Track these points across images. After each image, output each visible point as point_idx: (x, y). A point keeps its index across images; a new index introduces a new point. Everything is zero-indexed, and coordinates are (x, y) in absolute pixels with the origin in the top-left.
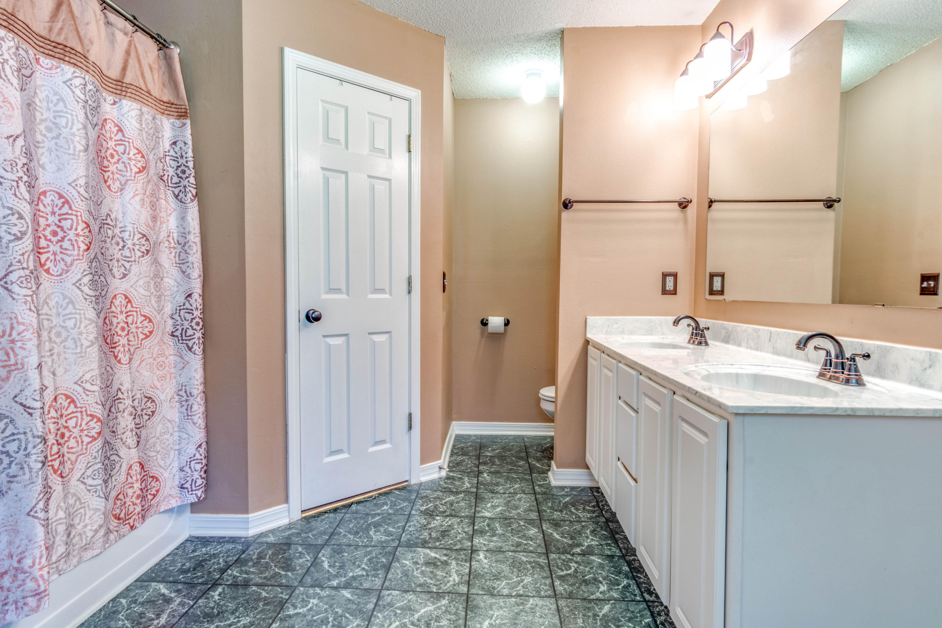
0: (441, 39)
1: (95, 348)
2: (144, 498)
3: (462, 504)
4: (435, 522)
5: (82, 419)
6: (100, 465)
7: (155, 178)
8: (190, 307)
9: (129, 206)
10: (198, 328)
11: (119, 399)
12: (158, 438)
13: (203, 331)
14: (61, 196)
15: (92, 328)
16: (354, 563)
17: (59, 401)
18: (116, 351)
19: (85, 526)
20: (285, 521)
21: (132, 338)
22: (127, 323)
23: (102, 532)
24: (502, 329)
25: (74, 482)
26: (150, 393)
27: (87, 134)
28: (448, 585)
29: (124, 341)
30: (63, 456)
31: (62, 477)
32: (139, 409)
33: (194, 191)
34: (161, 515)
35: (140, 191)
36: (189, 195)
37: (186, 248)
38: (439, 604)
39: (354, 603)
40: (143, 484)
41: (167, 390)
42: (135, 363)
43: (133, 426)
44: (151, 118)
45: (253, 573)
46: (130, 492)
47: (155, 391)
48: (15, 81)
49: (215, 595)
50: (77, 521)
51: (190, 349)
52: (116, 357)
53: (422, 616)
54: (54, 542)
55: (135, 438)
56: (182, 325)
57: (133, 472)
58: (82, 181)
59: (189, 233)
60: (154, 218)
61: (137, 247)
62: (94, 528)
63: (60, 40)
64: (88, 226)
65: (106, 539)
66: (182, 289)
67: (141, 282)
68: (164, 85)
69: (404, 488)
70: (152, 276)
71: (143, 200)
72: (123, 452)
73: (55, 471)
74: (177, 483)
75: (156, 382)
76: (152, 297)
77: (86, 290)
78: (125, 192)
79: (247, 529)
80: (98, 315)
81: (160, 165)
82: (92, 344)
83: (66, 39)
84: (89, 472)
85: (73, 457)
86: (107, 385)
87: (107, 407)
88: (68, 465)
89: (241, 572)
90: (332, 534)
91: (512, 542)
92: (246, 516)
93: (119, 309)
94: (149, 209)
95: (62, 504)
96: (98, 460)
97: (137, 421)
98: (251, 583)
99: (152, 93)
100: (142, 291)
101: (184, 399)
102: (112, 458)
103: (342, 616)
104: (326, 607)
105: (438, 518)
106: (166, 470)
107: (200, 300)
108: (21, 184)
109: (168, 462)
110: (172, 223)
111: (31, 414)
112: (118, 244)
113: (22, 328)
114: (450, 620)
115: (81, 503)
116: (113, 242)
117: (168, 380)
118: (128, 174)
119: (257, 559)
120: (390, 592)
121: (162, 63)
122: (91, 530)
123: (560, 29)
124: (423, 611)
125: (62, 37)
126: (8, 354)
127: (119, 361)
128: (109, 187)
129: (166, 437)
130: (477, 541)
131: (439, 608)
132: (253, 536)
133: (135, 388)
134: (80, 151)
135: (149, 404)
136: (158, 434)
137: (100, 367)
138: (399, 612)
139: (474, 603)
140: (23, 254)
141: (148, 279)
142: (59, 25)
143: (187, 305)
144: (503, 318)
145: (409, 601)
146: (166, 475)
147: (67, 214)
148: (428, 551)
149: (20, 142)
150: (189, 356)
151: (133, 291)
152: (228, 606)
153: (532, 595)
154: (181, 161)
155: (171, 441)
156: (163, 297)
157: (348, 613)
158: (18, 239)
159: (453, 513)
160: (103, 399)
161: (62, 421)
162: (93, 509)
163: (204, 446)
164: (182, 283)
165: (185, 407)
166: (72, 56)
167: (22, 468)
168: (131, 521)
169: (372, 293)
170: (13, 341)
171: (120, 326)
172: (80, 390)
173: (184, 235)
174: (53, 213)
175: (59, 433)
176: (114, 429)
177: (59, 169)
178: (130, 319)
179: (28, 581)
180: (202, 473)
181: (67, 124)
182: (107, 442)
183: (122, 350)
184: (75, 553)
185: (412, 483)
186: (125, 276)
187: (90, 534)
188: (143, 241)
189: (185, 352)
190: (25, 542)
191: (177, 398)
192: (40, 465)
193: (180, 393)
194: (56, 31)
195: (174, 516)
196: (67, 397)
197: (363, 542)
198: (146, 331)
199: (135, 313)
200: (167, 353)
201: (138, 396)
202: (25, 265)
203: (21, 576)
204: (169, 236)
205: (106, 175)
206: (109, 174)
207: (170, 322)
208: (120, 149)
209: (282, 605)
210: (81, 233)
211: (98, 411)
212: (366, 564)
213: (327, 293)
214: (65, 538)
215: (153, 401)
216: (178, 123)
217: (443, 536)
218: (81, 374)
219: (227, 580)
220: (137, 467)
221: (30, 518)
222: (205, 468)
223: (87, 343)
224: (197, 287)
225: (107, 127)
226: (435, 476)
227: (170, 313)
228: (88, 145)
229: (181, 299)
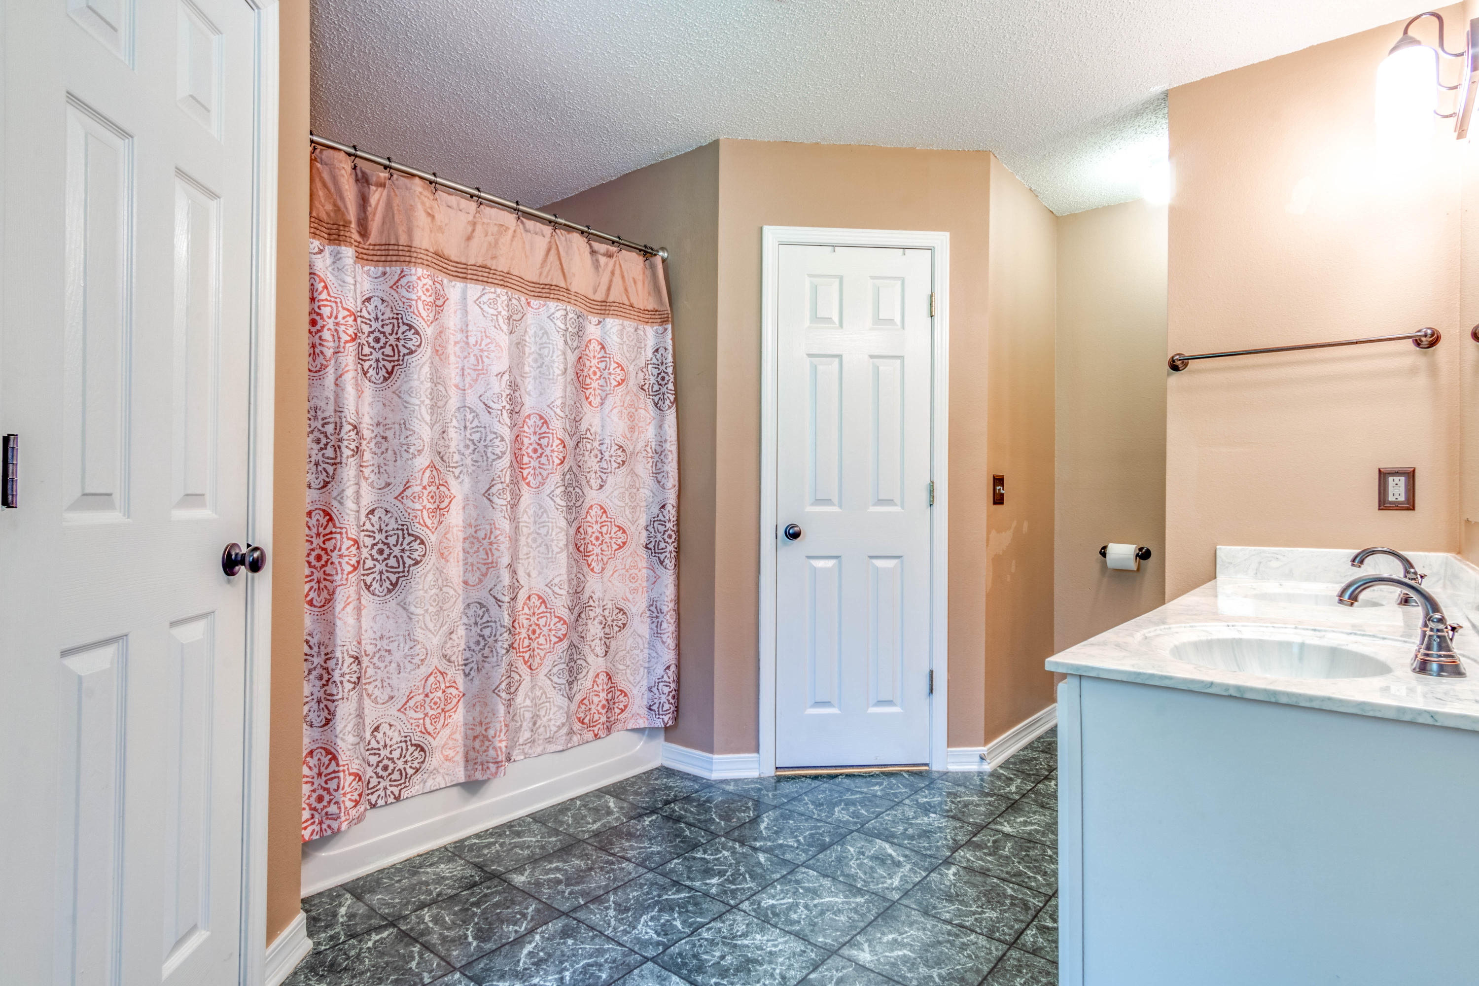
0: (982, 156)
1: (564, 555)
2: (609, 709)
3: (982, 809)
4: (926, 819)
5: (551, 619)
6: (564, 666)
7: (635, 389)
8: (663, 519)
9: (608, 419)
10: (670, 541)
11: (590, 606)
12: (628, 652)
13: (675, 544)
14: (541, 418)
15: (562, 536)
16: (792, 833)
17: (533, 600)
18: (590, 559)
19: (550, 720)
20: (754, 774)
21: (604, 547)
22: (601, 533)
23: (564, 730)
24: (1132, 565)
25: (541, 677)
26: (622, 605)
27: (566, 359)
28: (880, 886)
29: (597, 550)
30: (534, 650)
31: (531, 669)
32: (609, 619)
33: (672, 398)
34: (629, 733)
35: (619, 404)
36: (668, 402)
37: (662, 457)
38: (852, 900)
39: (762, 868)
40: (610, 696)
41: (638, 605)
42: (608, 573)
43: (602, 635)
44: (633, 330)
45: (691, 812)
46: (596, 700)
47: (627, 603)
48: (505, 328)
49: (647, 821)
50: (542, 713)
51: (662, 563)
52: (589, 566)
53: (822, 903)
54: (521, 726)
55: (604, 648)
56: (656, 537)
57: (599, 681)
58: (559, 402)
59: (666, 441)
60: (632, 429)
61: (614, 458)
62: (557, 724)
63: (548, 281)
64: (563, 442)
65: (568, 738)
66: (657, 500)
67: (616, 493)
68: (649, 294)
69: (919, 774)
70: (627, 486)
71: (621, 412)
72: (591, 658)
73: (526, 663)
74: (645, 703)
75: (628, 595)
76: (627, 508)
77: (558, 500)
78: (605, 406)
79: (711, 771)
80: (570, 523)
81: (641, 375)
82: (562, 551)
83: (552, 279)
84: (555, 670)
85: (542, 653)
86: (577, 591)
87: (576, 611)
88: (537, 660)
89: (682, 808)
90: (794, 799)
91: (1012, 869)
92: (710, 755)
93: (594, 519)
94: (626, 420)
95: (530, 694)
96: (563, 661)
97: (607, 630)
98: (684, 820)
99: (635, 305)
100: (616, 501)
101: (654, 615)
102: (579, 662)
103: (741, 875)
104: (733, 861)
105: (933, 815)
106: (635, 687)
107: (673, 512)
108: (504, 412)
109: (638, 679)
110: (650, 432)
111: (500, 606)
112: (596, 456)
113: (498, 532)
114: (850, 918)
115: (546, 697)
116: (592, 454)
117: (640, 593)
118: (608, 389)
119: (704, 801)
120: (807, 870)
121: (648, 272)
122: (554, 725)
123: (1163, 93)
124: (827, 899)
125: (549, 278)
126: (487, 554)
127: (592, 570)
128: (590, 403)
129: (636, 652)
130: (962, 853)
131: (848, 903)
132: (715, 781)
133: (606, 598)
134: (558, 375)
135: (620, 616)
136: (628, 648)
137: (569, 573)
138: (801, 891)
139: (895, 913)
140: (502, 471)
141: (623, 490)
142: (547, 269)
143: (661, 517)
144: (1134, 546)
145: (821, 885)
146: (635, 692)
147: (545, 433)
148: (887, 846)
149: (506, 377)
150: (660, 570)
151: (608, 501)
152: (650, 832)
153: (979, 931)
154: (661, 368)
155: (641, 657)
156: (638, 508)
157: (750, 874)
158: (500, 458)
159: (960, 815)
160: (570, 604)
161: (534, 619)
162: (558, 706)
163: (673, 668)
164: (657, 493)
165: (655, 624)
166: (556, 292)
167: (492, 651)
168: (596, 729)
169: (875, 504)
170: (491, 544)
171: (594, 536)
172: (550, 592)
173: (661, 443)
174: (535, 433)
175: (531, 629)
176: (583, 635)
177: (541, 394)
178: (604, 530)
179: (491, 748)
180: (670, 698)
181: (549, 353)
182: (572, 645)
183: (595, 559)
184: (541, 742)
185: (934, 769)
186: (601, 487)
187: (554, 729)
188: (619, 452)
189: (657, 566)
190: (490, 715)
191: (648, 613)
192: (504, 651)
193: (651, 608)
194: (545, 273)
195: (644, 738)
196: (540, 597)
197: (819, 815)
198: (619, 542)
199: (609, 524)
200: (640, 566)
201: (609, 606)
202: (503, 480)
203: (487, 743)
204: (647, 446)
205: (588, 392)
206: (591, 390)
207: (644, 534)
208: (602, 365)
209: (695, 846)
210: (556, 449)
211: (564, 613)
212: (805, 838)
213: (813, 504)
214: (531, 725)
215: (624, 613)
216: (661, 329)
217: (920, 837)
218: (551, 578)
219: (666, 811)
220: (603, 677)
221: (495, 695)
222: (674, 693)
223: (556, 550)
224: (671, 498)
225: (591, 347)
226: (973, 767)
227: (645, 524)
228: (566, 369)
229: (655, 510)
